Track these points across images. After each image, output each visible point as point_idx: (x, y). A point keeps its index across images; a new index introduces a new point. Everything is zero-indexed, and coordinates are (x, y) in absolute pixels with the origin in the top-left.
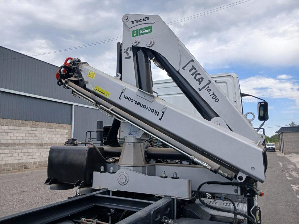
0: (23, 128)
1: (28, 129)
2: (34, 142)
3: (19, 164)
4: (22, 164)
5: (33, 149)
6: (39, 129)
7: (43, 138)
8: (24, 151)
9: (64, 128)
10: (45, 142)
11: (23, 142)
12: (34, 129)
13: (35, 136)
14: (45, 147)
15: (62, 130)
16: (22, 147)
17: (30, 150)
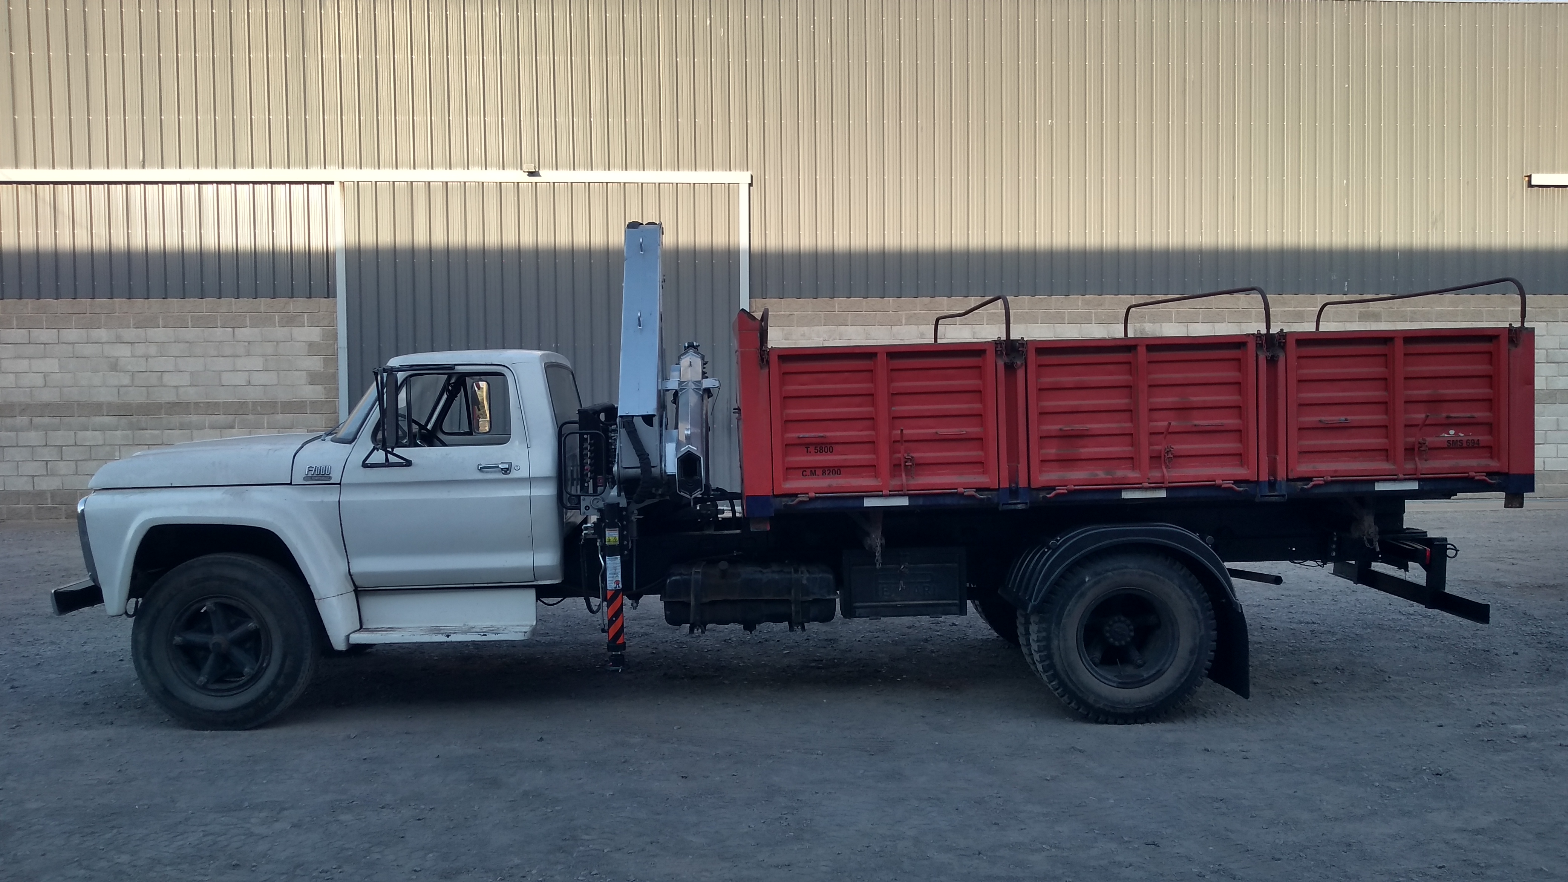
0: (45, 335)
1: (72, 334)
2: (105, 395)
3: (41, 494)
4: (52, 497)
5: (103, 429)
6: (130, 334)
7: (161, 378)
8: (59, 437)
9: (290, 321)
10: (172, 398)
11: (47, 396)
12: (102, 334)
13: (114, 367)
14: (176, 420)
15: (280, 333)
16: (46, 420)
17: (91, 437)
